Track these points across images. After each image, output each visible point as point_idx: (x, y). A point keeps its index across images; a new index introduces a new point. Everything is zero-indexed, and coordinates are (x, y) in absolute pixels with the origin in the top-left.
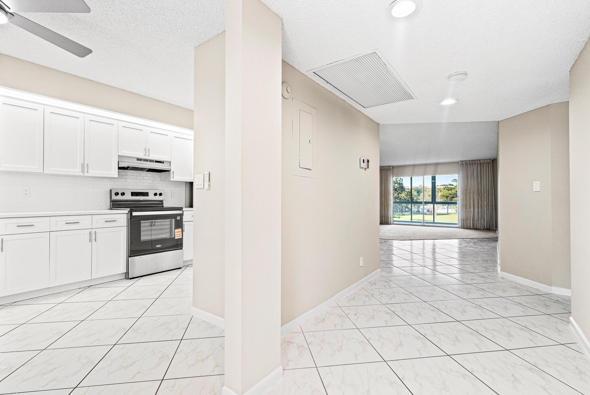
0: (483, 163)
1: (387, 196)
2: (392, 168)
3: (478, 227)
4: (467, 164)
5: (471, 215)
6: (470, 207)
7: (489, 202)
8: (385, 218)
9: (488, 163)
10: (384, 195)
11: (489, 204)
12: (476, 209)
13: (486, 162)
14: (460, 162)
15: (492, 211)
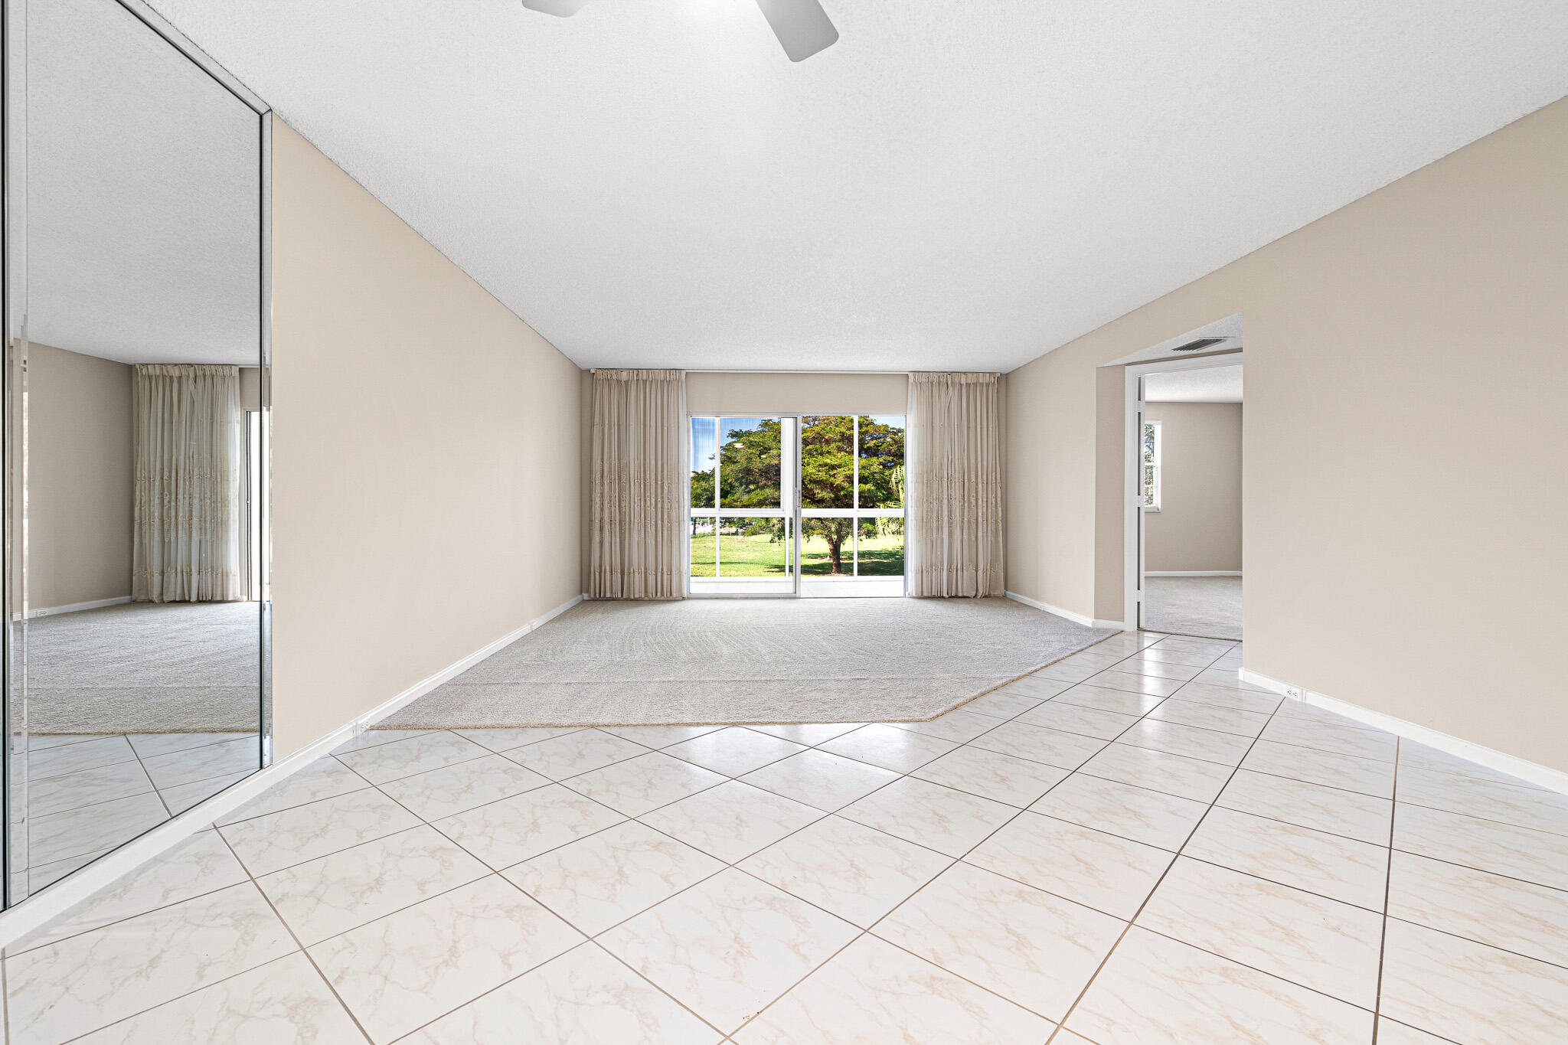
0: (975, 384)
1: (666, 488)
2: (683, 376)
3: (962, 592)
4: (932, 383)
5: (942, 554)
6: (939, 529)
7: (990, 510)
8: (659, 575)
9: (988, 385)
10: (653, 482)
11: (990, 514)
12: (957, 533)
13: (981, 381)
14: (911, 375)
15: (996, 537)
